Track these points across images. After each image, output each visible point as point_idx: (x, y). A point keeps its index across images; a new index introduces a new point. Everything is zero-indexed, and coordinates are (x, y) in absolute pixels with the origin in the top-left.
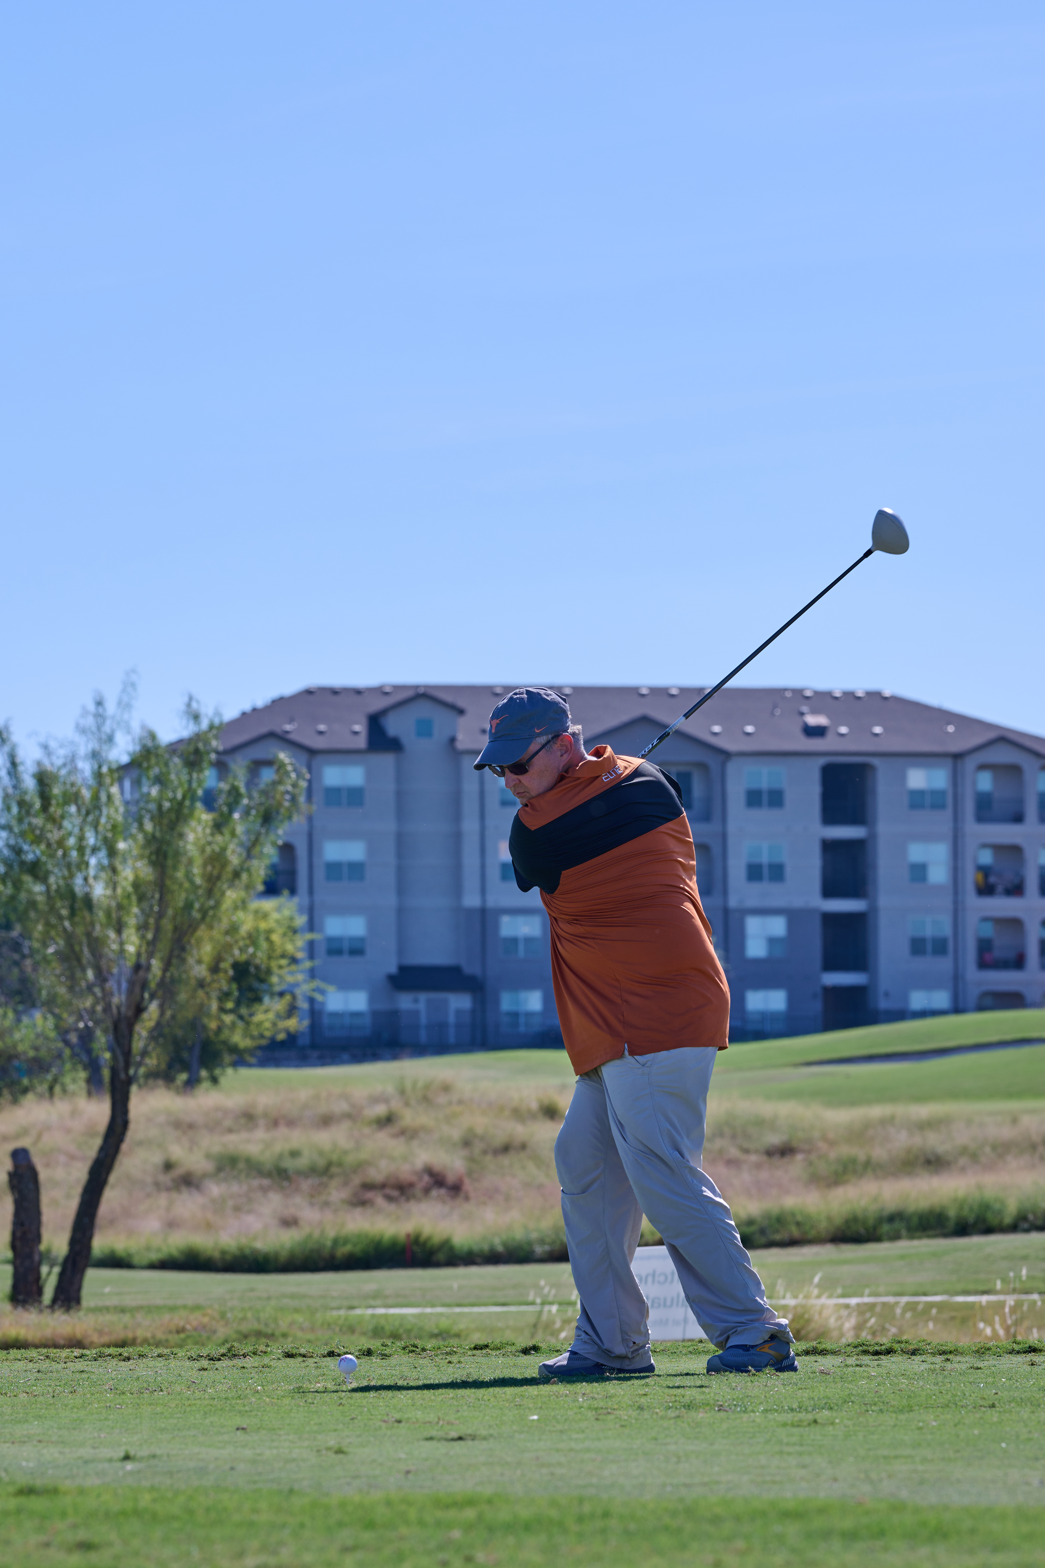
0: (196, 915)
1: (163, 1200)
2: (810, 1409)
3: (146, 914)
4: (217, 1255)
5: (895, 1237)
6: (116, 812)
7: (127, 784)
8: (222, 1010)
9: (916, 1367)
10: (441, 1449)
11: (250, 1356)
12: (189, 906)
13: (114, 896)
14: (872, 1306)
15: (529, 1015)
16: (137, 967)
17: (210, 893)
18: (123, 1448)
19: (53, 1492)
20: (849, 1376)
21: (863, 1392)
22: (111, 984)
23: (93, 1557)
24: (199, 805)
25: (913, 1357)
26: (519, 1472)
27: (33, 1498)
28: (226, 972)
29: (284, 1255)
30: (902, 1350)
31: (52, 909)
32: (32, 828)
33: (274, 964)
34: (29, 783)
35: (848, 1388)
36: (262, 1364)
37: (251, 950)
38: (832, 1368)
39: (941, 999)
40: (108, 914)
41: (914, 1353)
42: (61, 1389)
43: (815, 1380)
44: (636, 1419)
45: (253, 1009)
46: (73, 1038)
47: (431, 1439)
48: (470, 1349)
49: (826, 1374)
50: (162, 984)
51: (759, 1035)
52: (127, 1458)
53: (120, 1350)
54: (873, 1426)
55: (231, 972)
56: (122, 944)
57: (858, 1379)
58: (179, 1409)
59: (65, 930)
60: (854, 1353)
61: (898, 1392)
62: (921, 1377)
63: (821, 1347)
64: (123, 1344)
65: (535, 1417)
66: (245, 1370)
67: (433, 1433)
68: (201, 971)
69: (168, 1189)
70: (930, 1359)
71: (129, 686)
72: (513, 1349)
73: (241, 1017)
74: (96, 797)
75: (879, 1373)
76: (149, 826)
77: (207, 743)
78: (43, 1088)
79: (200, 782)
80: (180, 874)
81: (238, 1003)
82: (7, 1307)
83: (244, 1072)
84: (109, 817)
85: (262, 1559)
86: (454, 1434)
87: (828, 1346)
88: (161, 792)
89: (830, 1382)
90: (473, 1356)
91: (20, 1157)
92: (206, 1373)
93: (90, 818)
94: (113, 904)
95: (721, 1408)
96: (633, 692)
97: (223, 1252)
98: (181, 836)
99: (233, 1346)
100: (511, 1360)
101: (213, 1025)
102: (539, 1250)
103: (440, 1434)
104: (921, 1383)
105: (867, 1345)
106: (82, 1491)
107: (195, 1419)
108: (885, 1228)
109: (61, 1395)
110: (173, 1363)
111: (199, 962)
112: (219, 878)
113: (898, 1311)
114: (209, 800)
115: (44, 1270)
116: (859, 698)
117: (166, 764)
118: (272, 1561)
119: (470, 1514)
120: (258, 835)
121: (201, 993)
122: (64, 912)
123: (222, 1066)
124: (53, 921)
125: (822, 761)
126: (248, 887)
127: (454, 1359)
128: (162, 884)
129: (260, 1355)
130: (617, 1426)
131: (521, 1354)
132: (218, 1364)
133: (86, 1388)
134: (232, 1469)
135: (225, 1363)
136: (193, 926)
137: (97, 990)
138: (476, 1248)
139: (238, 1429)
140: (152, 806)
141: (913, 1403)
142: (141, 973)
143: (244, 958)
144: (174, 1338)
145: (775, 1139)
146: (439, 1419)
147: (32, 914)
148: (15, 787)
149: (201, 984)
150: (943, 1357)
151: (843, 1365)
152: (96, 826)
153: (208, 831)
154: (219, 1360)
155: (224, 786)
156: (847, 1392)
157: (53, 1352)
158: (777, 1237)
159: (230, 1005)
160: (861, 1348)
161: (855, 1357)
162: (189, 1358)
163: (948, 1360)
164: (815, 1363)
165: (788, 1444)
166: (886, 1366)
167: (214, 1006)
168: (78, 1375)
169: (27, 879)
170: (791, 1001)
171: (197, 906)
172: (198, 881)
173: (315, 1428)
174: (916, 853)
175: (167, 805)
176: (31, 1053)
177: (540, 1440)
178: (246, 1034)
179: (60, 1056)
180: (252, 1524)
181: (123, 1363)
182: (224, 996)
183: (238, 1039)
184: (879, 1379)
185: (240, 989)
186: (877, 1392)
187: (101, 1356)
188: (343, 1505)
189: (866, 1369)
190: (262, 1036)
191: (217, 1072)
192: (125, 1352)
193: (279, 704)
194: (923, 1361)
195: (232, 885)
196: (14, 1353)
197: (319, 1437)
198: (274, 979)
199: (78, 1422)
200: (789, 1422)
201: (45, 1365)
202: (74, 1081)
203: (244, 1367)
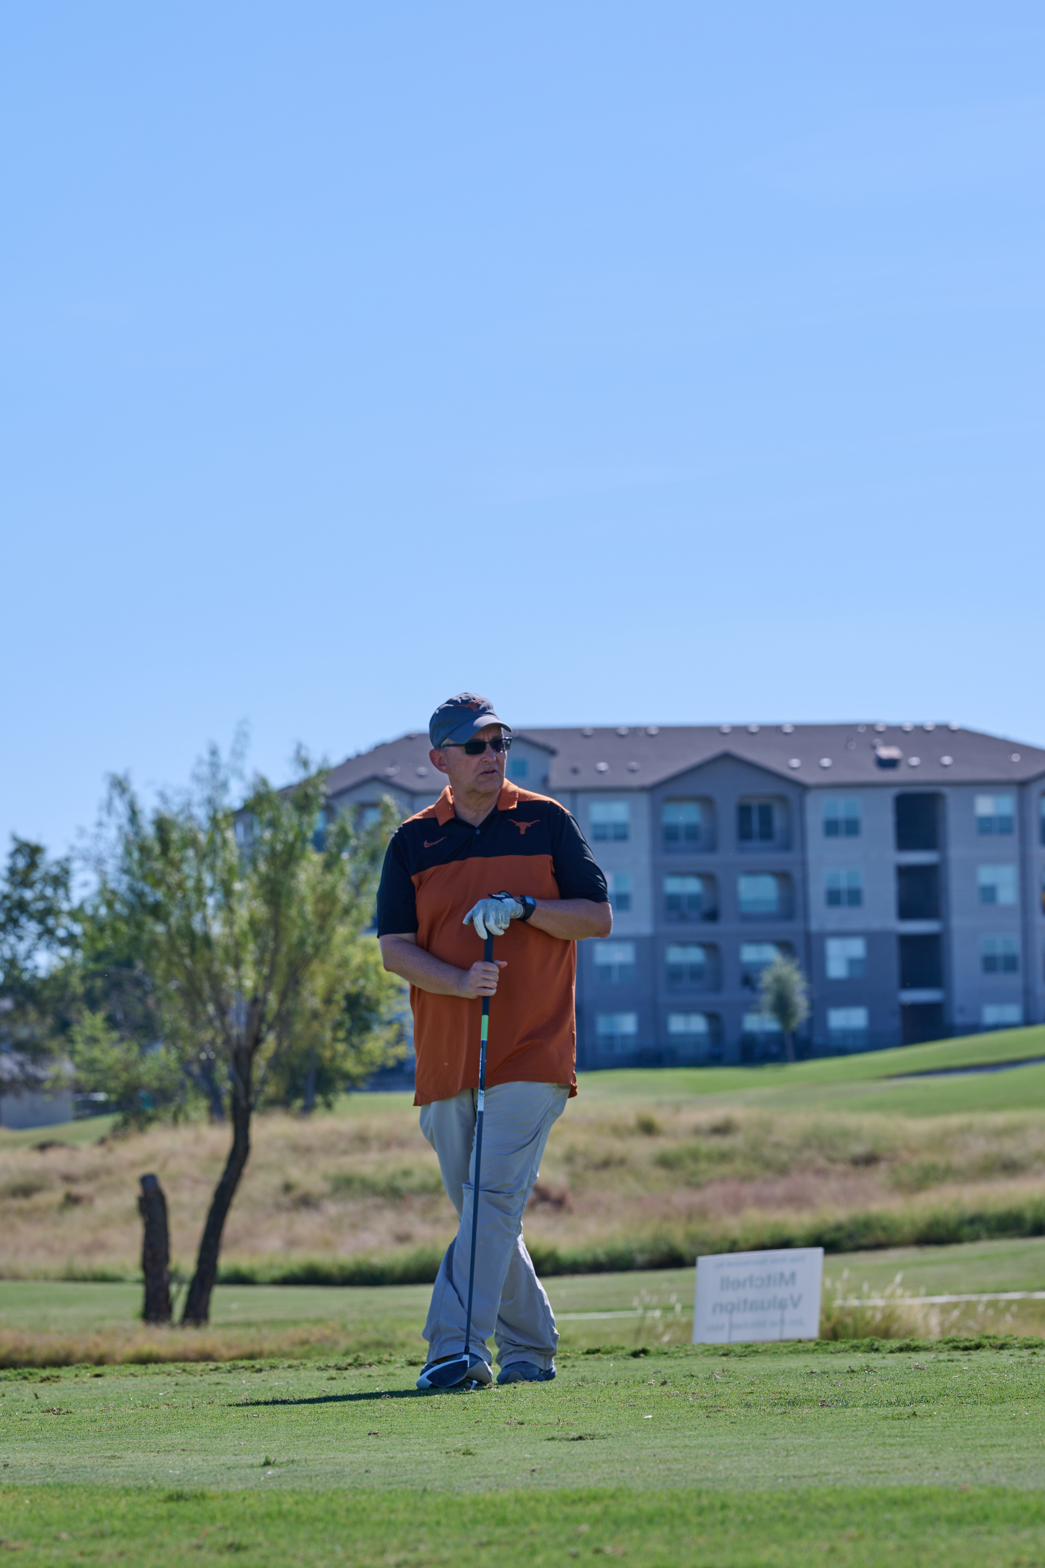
0: (309, 950)
1: (283, 1220)
2: (908, 1402)
3: (263, 950)
4: (335, 1271)
5: (975, 1238)
6: (232, 855)
7: (240, 828)
8: (335, 1040)
9: (1004, 1360)
10: (564, 1448)
11: (376, 1365)
12: (302, 942)
13: (231, 934)
14: (955, 1305)
15: (625, 1037)
16: (255, 1001)
17: (321, 929)
18: (263, 1455)
19: (201, 1497)
20: (942, 1370)
21: (957, 1386)
22: (230, 1018)
23: (243, 1556)
24: (310, 847)
25: (1001, 1351)
26: (638, 1468)
27: (182, 1503)
28: (338, 1002)
29: (399, 1269)
30: (990, 1345)
31: (173, 947)
32: (152, 872)
33: (382, 995)
34: (149, 830)
35: (942, 1382)
36: (387, 1372)
37: (362, 982)
38: (925, 1364)
39: (1013, 1013)
40: (226, 950)
41: (1002, 1347)
42: (200, 1400)
43: (911, 1375)
44: (746, 1416)
45: (363, 1037)
46: (196, 1069)
47: (553, 1439)
48: (583, 1354)
49: (921, 1369)
50: (279, 1016)
51: (841, 1051)
52: (267, 1463)
53: (252, 1362)
54: (969, 1418)
55: (343, 1004)
56: (240, 979)
57: (952, 1373)
58: (313, 1416)
59: (185, 967)
60: (946, 1349)
61: (989, 1384)
62: (1010, 1370)
63: (914, 1344)
64: (251, 1357)
65: (650, 1416)
66: (371, 1379)
67: (555, 1434)
68: (315, 1003)
69: (288, 1210)
70: (1017, 1353)
71: (242, 736)
72: (624, 1352)
73: (352, 1046)
74: (212, 841)
75: (970, 1367)
76: (263, 867)
77: (316, 787)
78: (168, 1117)
79: (310, 826)
80: (293, 912)
81: (350, 1033)
82: (140, 1324)
83: (358, 1098)
84: (224, 861)
85: (402, 1556)
86: (575, 1435)
87: (920, 1343)
88: (274, 835)
89: (925, 1377)
90: (586, 1359)
91: (149, 1183)
92: (334, 1382)
93: (208, 861)
94: (231, 942)
95: (823, 1404)
96: (712, 731)
97: (342, 1268)
98: (293, 876)
99: (358, 1357)
100: (622, 1364)
101: (327, 1054)
102: (640, 1258)
103: (561, 1434)
104: (1011, 1376)
105: (957, 1341)
106: (227, 1496)
107: (329, 1426)
108: (966, 1230)
109: (200, 1406)
110: (303, 1373)
111: (313, 994)
112: (329, 914)
113: (981, 1308)
114: (319, 842)
115: (173, 1288)
116: (928, 732)
117: (278, 809)
118: (411, 1557)
119: (596, 1509)
120: (366, 873)
121: (315, 1025)
122: (185, 950)
123: (335, 1092)
124: (175, 958)
125: (895, 791)
126: (357, 923)
127: (568, 1363)
128: (276, 922)
129: (384, 1364)
130: (728, 1423)
131: (631, 1358)
132: (346, 1373)
133: (223, 1399)
134: (367, 1471)
135: (352, 1372)
136: (306, 961)
137: (217, 1023)
138: (580, 1258)
139: (370, 1434)
140: (265, 849)
141: (1005, 1395)
142: (259, 1007)
143: (353, 989)
144: (298, 1350)
145: (859, 1149)
146: (559, 1420)
147: (155, 954)
148: (137, 834)
149: (315, 1015)
150: (1030, 1351)
151: (935, 1360)
152: (212, 868)
153: (319, 870)
154: (346, 1369)
155: (333, 828)
156: (941, 1386)
157: (189, 1366)
158: (864, 1241)
159: (341, 1034)
160: (951, 1344)
161: (947, 1353)
162: (318, 1369)
163: (1034, 1353)
164: (909, 1360)
165: (889, 1436)
166: (976, 1361)
167: (328, 1035)
168: (214, 1387)
169: (149, 921)
170: (872, 1018)
171: (310, 941)
172: (310, 917)
173: (443, 1431)
174: (986, 875)
175: (279, 847)
176: (155, 1084)
177: (655, 1437)
178: (359, 1061)
179: (182, 1086)
180: (390, 1523)
181: (255, 1375)
182: (338, 1026)
183: (351, 1066)
184: (971, 1373)
185: (353, 1020)
186: (970, 1384)
187: (235, 1368)
188: (475, 1503)
189: (958, 1364)
190: (372, 1063)
191: (331, 1097)
192: (258, 1364)
193: (381, 749)
194: (1011, 1355)
195: (342, 921)
196: (152, 1367)
197: (447, 1439)
198: (383, 1009)
199: (218, 1431)
200: (890, 1415)
201: (183, 1378)
202: (197, 1108)
203: (370, 1376)
